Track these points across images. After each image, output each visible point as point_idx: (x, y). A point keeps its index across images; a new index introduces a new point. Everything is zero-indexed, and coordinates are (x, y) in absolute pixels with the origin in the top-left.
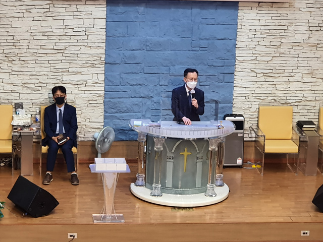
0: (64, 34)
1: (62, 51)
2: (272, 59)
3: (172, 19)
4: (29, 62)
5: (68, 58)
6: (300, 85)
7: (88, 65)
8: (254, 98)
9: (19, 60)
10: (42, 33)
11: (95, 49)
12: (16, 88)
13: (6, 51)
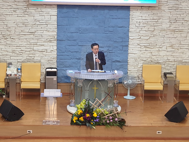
0: (34, 24)
1: (34, 33)
2: (149, 38)
3: (93, 16)
4: (16, 39)
5: (36, 37)
6: (166, 52)
7: (47, 41)
8: (139, 59)
9: (10, 38)
10: (22, 24)
11: (51, 32)
12: (9, 53)
13: (3, 33)
